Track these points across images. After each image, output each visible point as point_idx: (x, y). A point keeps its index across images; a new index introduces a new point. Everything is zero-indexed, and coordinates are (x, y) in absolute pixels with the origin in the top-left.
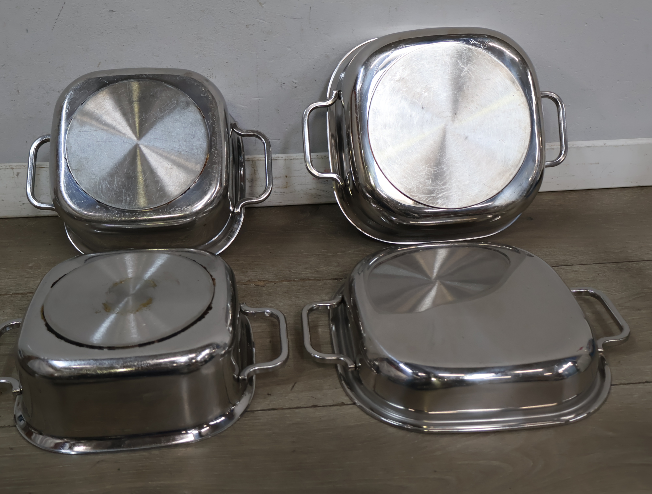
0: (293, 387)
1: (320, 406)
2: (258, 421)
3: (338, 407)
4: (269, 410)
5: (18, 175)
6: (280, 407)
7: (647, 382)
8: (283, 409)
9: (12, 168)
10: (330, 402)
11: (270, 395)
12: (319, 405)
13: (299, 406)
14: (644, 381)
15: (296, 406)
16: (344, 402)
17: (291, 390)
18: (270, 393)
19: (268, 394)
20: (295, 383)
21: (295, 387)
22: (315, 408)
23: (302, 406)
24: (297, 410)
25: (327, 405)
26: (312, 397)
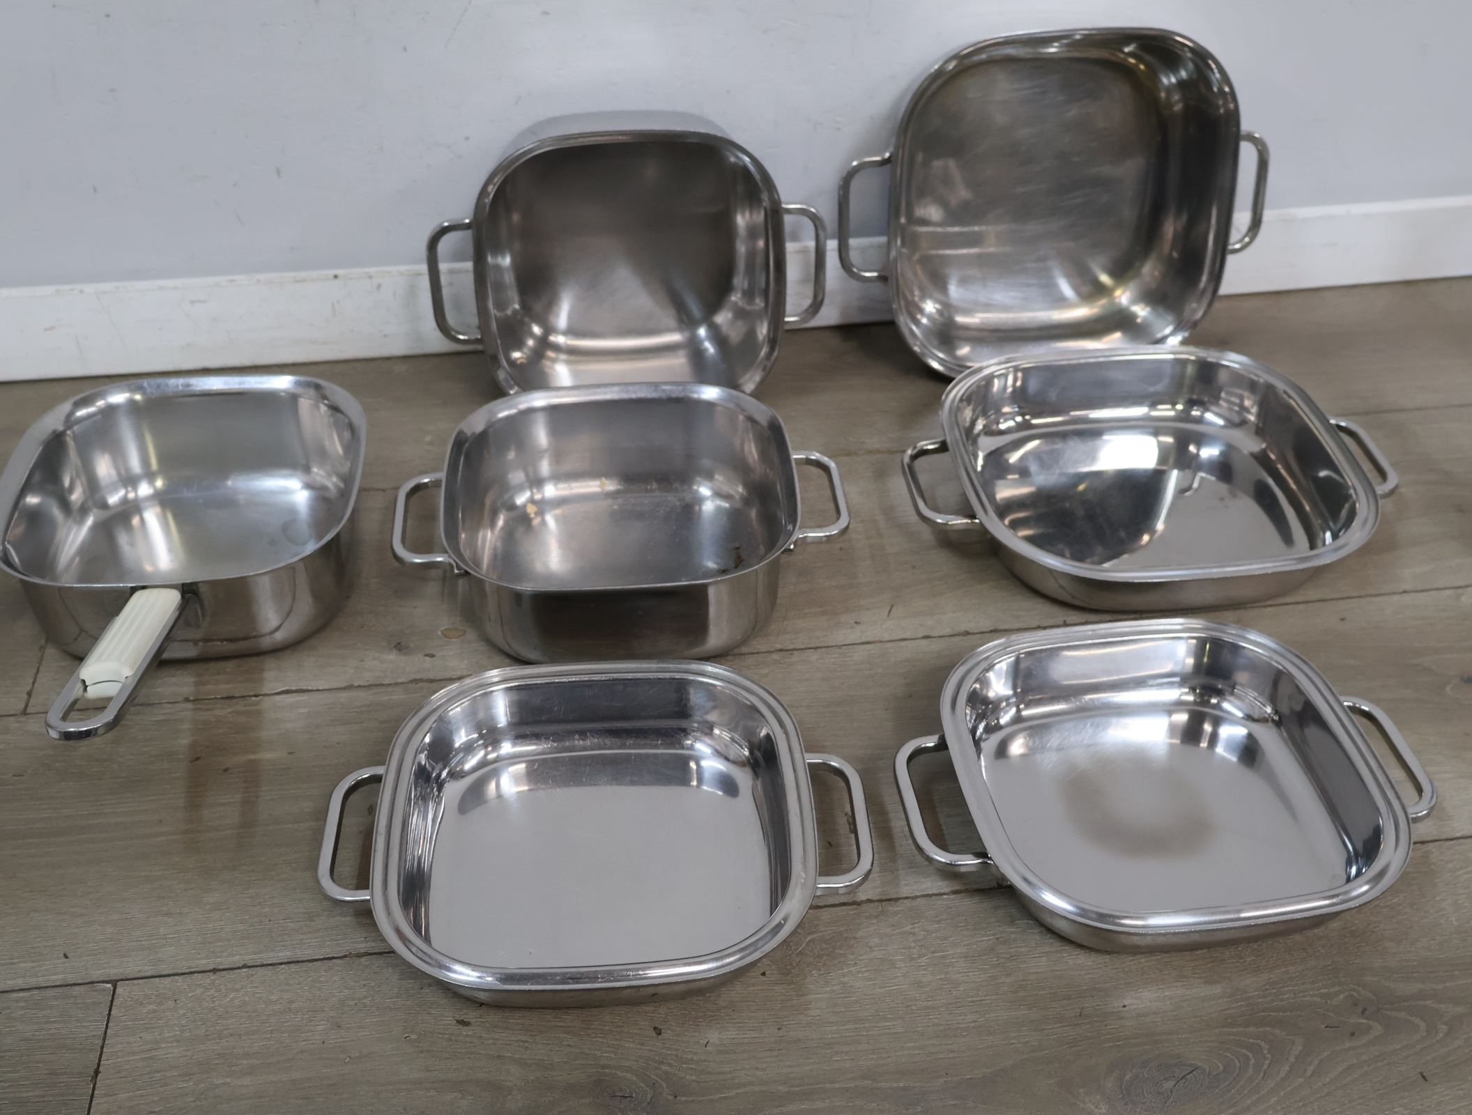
0: (890, 611)
1: (934, 637)
2: (849, 659)
3: (960, 638)
4: (863, 643)
5: (379, 287)
6: (878, 639)
7: (1405, 592)
8: (882, 642)
9: (370, 277)
10: (948, 631)
11: (859, 623)
12: (932, 636)
13: (904, 637)
14: (1401, 590)
15: (899, 637)
16: (968, 630)
17: (888, 616)
18: (858, 621)
19: (856, 623)
20: (892, 607)
21: (892, 612)
22: (928, 640)
23: (908, 637)
24: (902, 644)
25: (945, 635)
26: (921, 625)
